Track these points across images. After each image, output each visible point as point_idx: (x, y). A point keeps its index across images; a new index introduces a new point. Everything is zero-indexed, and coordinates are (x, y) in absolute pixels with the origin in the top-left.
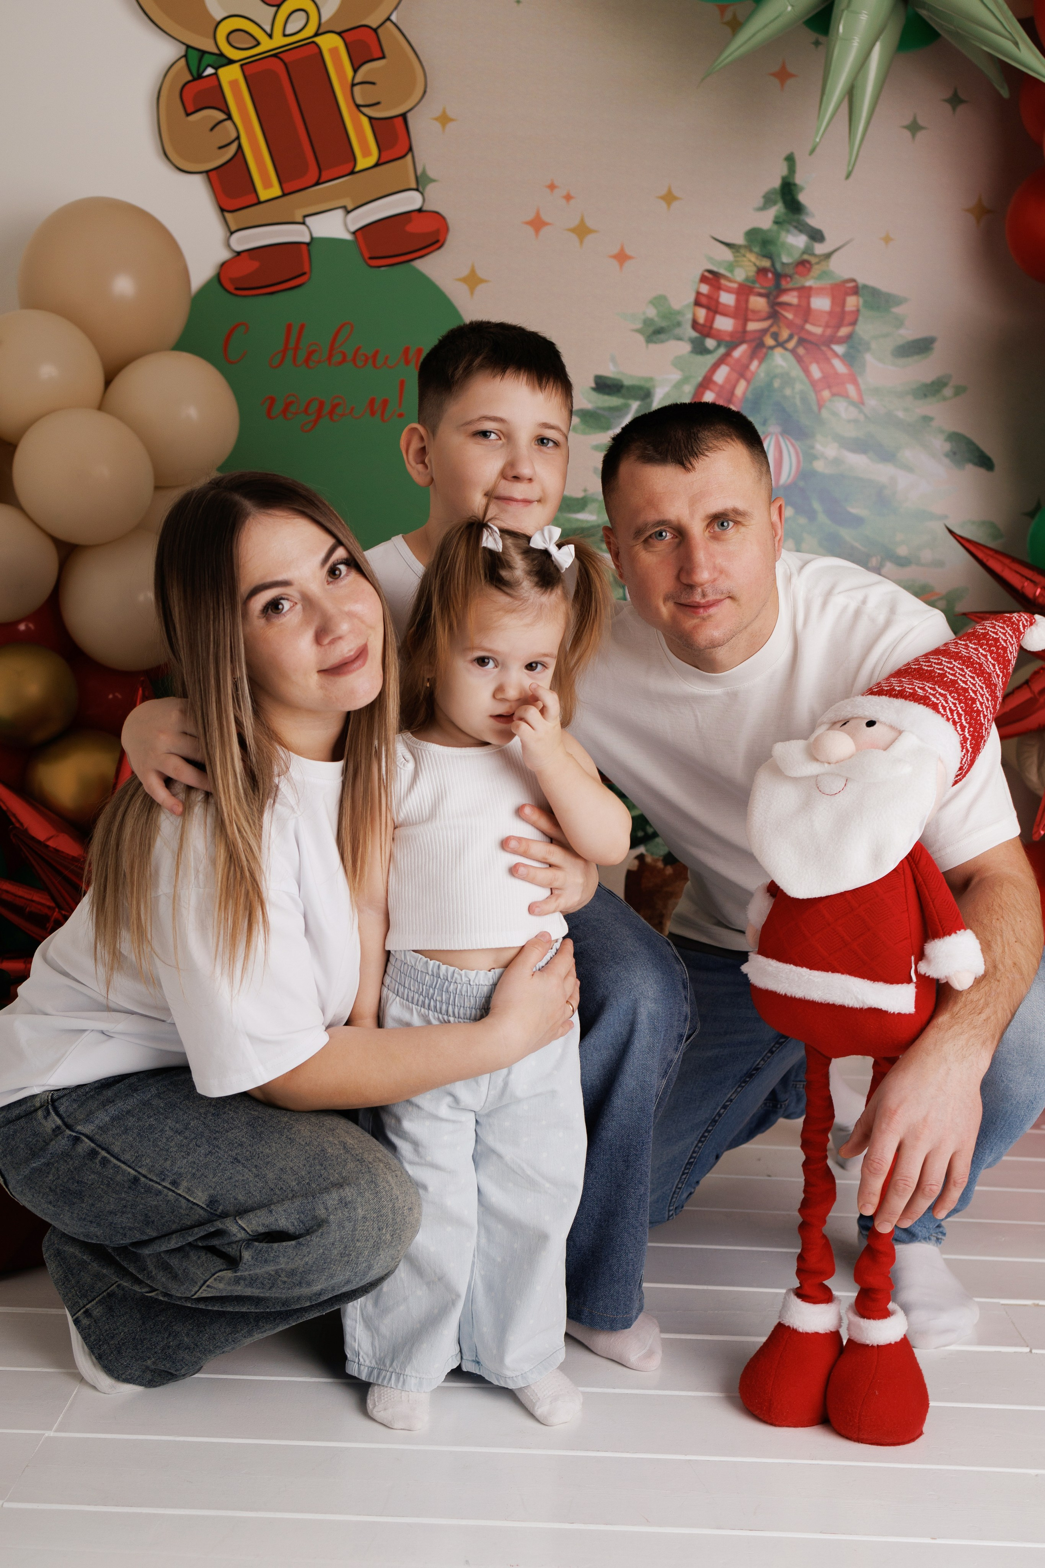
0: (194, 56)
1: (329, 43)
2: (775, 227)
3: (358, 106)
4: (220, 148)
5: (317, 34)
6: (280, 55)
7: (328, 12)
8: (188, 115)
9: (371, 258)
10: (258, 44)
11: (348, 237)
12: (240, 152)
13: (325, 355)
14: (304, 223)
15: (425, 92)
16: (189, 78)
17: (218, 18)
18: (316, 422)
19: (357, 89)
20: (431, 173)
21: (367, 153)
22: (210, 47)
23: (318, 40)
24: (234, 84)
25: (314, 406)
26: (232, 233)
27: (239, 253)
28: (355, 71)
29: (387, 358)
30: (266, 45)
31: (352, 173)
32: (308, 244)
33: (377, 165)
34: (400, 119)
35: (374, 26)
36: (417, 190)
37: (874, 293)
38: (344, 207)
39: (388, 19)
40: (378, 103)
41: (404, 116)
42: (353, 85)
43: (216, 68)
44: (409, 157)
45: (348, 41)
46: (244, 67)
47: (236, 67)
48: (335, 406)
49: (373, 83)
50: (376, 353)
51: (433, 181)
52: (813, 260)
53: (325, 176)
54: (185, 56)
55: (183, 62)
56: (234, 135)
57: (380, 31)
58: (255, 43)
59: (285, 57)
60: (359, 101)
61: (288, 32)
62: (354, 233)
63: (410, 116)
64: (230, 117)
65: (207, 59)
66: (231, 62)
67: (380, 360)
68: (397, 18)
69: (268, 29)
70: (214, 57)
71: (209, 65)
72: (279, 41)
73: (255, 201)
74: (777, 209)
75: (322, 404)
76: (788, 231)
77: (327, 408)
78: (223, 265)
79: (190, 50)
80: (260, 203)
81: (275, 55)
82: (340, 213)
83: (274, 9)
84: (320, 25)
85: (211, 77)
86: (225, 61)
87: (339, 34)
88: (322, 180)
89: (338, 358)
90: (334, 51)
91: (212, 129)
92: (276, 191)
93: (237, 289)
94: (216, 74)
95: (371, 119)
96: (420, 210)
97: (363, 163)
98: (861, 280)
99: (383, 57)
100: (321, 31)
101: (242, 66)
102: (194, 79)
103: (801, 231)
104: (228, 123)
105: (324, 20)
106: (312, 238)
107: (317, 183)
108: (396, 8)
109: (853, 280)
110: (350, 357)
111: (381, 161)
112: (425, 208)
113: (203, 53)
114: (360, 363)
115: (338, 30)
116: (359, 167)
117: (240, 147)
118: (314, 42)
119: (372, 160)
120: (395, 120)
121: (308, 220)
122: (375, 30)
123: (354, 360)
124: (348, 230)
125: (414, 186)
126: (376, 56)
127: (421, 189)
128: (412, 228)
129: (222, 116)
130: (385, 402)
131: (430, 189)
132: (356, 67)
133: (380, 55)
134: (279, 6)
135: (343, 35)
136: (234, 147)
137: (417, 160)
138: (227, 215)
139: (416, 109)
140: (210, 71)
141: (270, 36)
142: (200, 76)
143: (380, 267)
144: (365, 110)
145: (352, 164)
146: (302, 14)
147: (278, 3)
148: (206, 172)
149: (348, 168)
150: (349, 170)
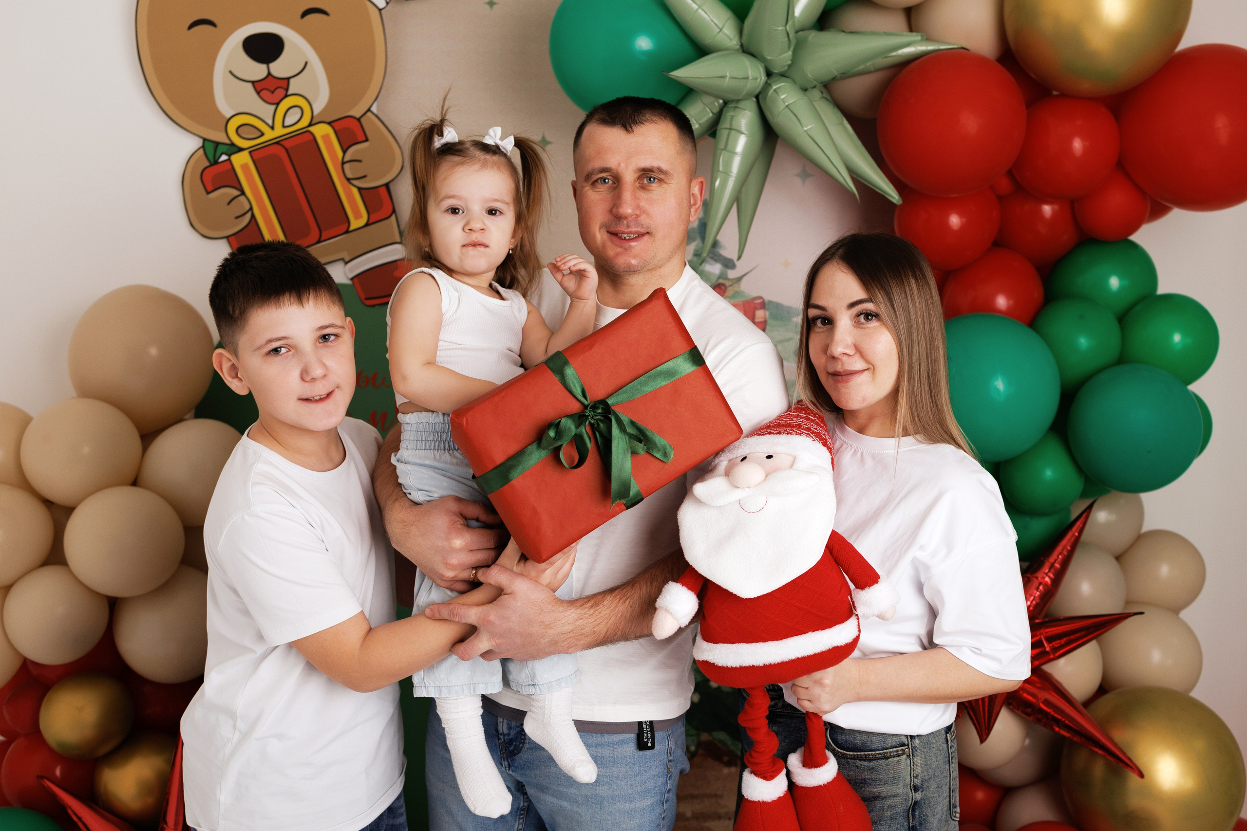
0: (210, 147)
1: (321, 131)
3: (349, 180)
4: (237, 218)
5: (310, 125)
6: (282, 143)
7: (318, 108)
8: (208, 193)
9: (366, 299)
10: (263, 134)
11: (349, 282)
12: (253, 221)
16: (207, 164)
17: (228, 116)
19: (346, 166)
22: (223, 139)
23: (312, 129)
24: (245, 167)
28: (344, 152)
30: (269, 135)
31: (347, 232)
33: (367, 225)
34: (384, 189)
35: (358, 116)
37: (778, 306)
38: (343, 259)
39: (369, 110)
40: (365, 177)
41: (387, 185)
42: (343, 163)
43: (230, 155)
45: (336, 129)
46: (253, 153)
47: (245, 154)
49: (360, 161)
50: (375, 376)
52: (727, 283)
53: (325, 235)
54: (203, 147)
55: (201, 151)
56: (247, 207)
57: (362, 120)
58: (259, 134)
59: (285, 144)
60: (349, 175)
61: (286, 124)
62: (352, 279)
64: (243, 193)
65: (221, 149)
66: (241, 150)
67: (376, 383)
68: (378, 109)
69: (270, 122)
70: (227, 147)
71: (223, 154)
72: (279, 131)
76: (706, 261)
79: (206, 143)
81: (277, 143)
83: (274, 107)
84: (312, 117)
85: (224, 163)
86: (236, 149)
87: (330, 123)
88: (323, 238)
91: (229, 203)
94: (229, 160)
95: (360, 189)
97: (355, 224)
98: (767, 297)
99: (367, 140)
100: (314, 122)
101: (250, 152)
102: (211, 165)
103: (716, 261)
104: (242, 198)
105: (316, 112)
107: (319, 242)
109: (760, 298)
111: (370, 222)
113: (217, 144)
116: (352, 227)
117: (253, 216)
118: (308, 131)
120: (380, 189)
122: (359, 120)
124: (347, 277)
125: (398, 240)
126: (360, 140)
129: (236, 193)
130: (385, 415)
132: (345, 148)
133: (364, 139)
134: (278, 104)
135: (333, 124)
136: (249, 216)
137: (399, 217)
140: (224, 158)
141: (272, 128)
142: (216, 162)
143: (373, 306)
144: (355, 182)
145: (347, 225)
146: (298, 110)
147: (277, 101)
148: (227, 238)
149: (343, 228)
150: (344, 230)
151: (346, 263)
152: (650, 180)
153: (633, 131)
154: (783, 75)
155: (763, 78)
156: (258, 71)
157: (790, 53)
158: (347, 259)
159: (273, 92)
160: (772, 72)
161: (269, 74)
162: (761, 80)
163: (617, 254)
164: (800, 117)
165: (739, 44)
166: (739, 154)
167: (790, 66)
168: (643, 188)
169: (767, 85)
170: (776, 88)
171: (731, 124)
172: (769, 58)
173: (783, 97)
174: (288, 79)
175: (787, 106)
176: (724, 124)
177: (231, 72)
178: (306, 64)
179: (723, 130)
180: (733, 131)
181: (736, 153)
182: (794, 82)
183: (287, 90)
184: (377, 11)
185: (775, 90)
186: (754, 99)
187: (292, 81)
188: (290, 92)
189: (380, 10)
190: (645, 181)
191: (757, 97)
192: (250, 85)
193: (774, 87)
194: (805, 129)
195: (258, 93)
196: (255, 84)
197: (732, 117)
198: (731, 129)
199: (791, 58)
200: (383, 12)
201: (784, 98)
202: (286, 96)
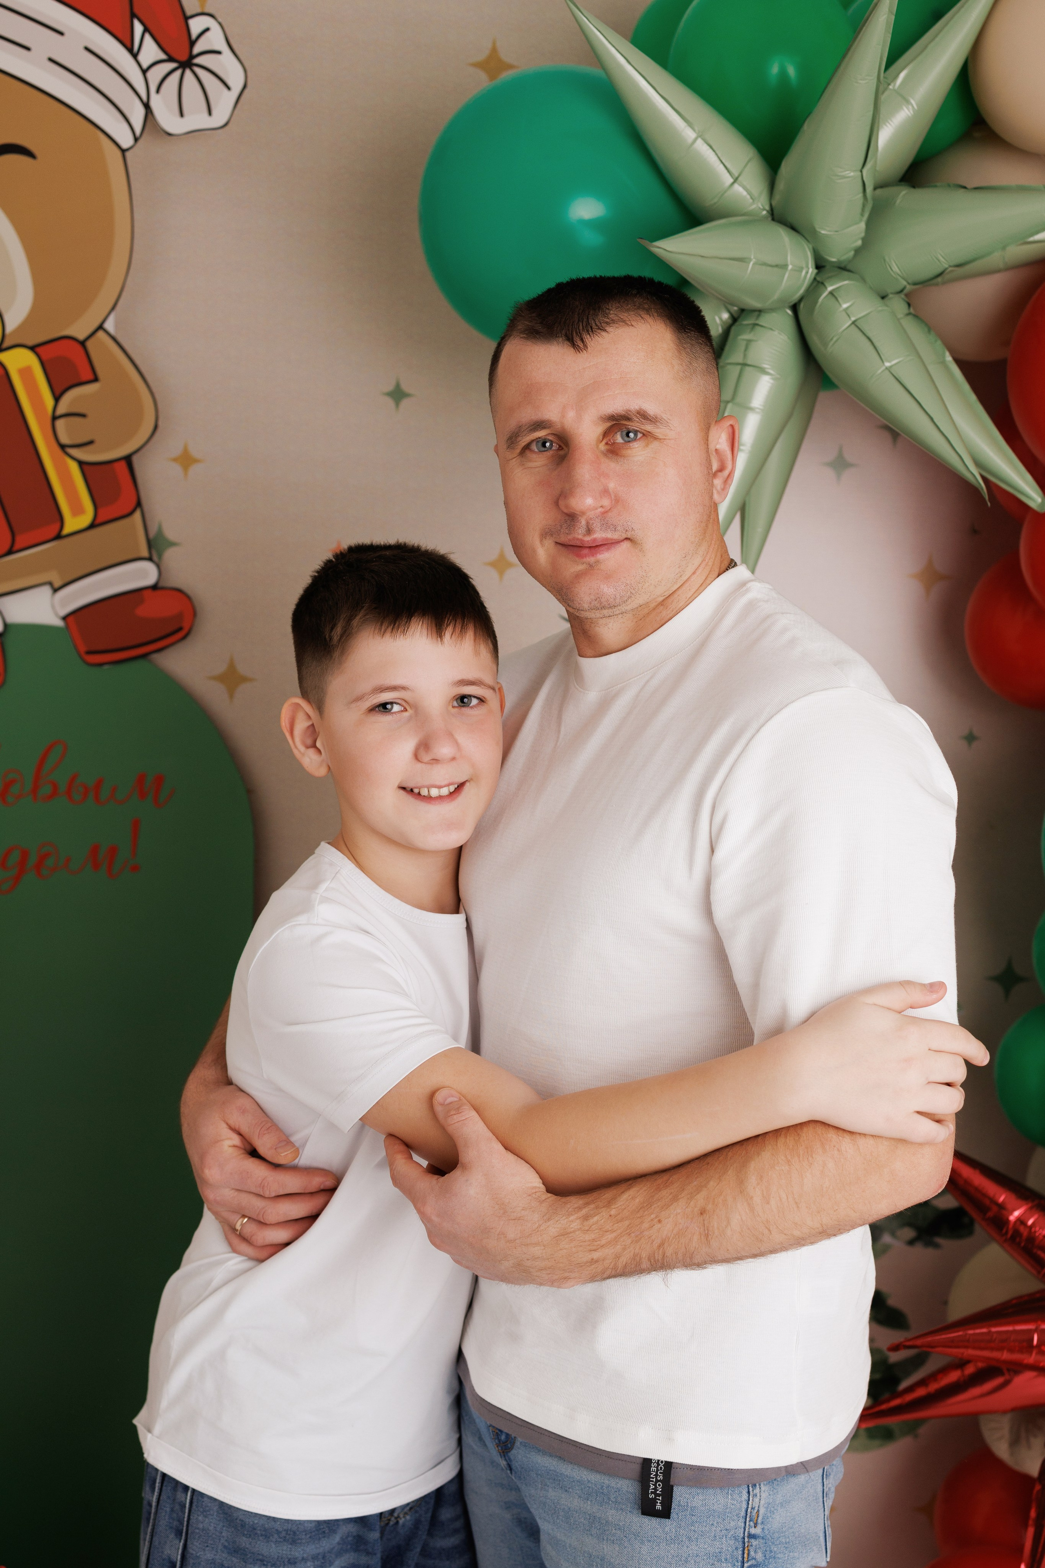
1: (18, 361)
3: (63, 447)
7: (12, 322)
9: (89, 653)
11: (57, 623)
13: (29, 785)
15: (156, 427)
18: (17, 879)
19: (60, 424)
20: (170, 533)
21: (78, 510)
23: (2, 357)
25: (15, 857)
28: (57, 399)
29: (114, 789)
31: (59, 537)
33: (92, 526)
34: (123, 464)
35: (81, 337)
36: (150, 559)
39: (101, 327)
40: (91, 442)
41: (128, 459)
42: (54, 418)
44: (137, 515)
45: (44, 358)
48: (43, 858)
49: (83, 416)
50: (99, 783)
51: (172, 544)
53: (21, 541)
57: (90, 344)
60: (64, 440)
62: (65, 618)
63: (135, 459)
67: (105, 793)
68: (117, 325)
75: (25, 854)
77: (33, 860)
82: (46, 590)
84: (4, 337)
87: (33, 348)
88: (18, 546)
89: (46, 790)
90: (26, 373)
95: (81, 464)
96: (155, 587)
97: (72, 524)
99: (96, 379)
100: (6, 345)
105: (7, 330)
106: (6, 627)
107: (10, 552)
108: (113, 308)
110: (63, 787)
111: (98, 521)
112: (161, 584)
114: (77, 797)
115: (31, 343)
116: (67, 530)
119: (86, 519)
120: (116, 465)
122: (83, 343)
123: (69, 793)
124: (56, 614)
125: (145, 554)
126: (84, 379)
127: (155, 558)
128: (147, 610)
130: (113, 851)
131: (170, 556)
132: (58, 393)
133: (91, 377)
135: (38, 350)
137: (147, 516)
139: (145, 449)
143: (101, 665)
144: (73, 452)
145: (58, 525)
149: (53, 531)
150: (54, 534)
151: (55, 590)
152: (628, 435)
153: (586, 347)
154: (843, 268)
155: (812, 271)
157: (862, 225)
158: (57, 584)
160: (827, 261)
162: (807, 273)
163: (578, 576)
164: (877, 344)
165: (767, 207)
166: (757, 410)
167: (858, 251)
168: (613, 451)
169: (817, 284)
170: (834, 290)
171: (745, 356)
172: (823, 232)
173: (845, 306)
175: (854, 323)
176: (732, 355)
179: (729, 367)
180: (748, 368)
181: (752, 409)
182: (863, 280)
184: (119, 153)
185: (831, 293)
186: (789, 312)
189: (123, 151)
190: (619, 439)
191: (795, 308)
193: (830, 289)
194: (887, 364)
197: (749, 342)
198: (745, 365)
199: (863, 235)
200: (128, 154)
201: (847, 308)
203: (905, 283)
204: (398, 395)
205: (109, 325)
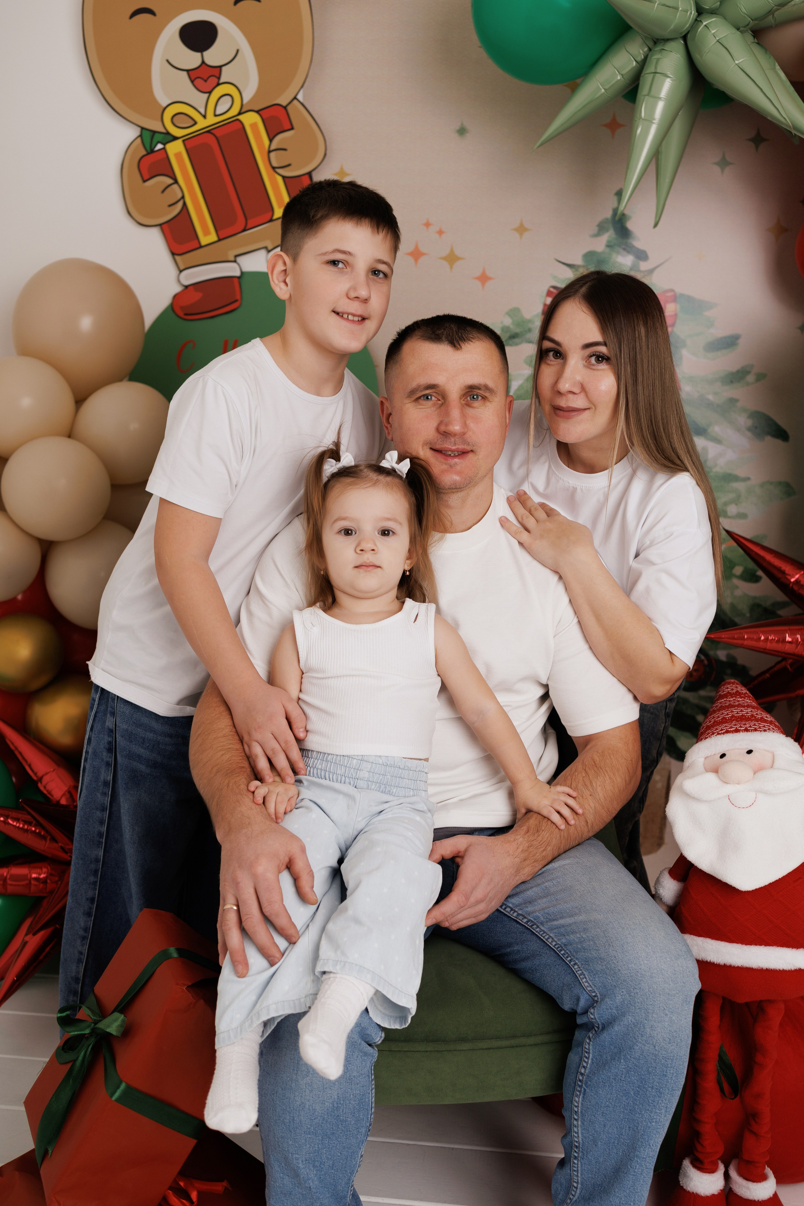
0: (147, 136)
1: (250, 120)
2: (608, 250)
3: (274, 168)
4: (170, 206)
5: (240, 113)
6: (212, 131)
7: (248, 96)
8: (144, 181)
10: (195, 123)
12: (185, 208)
14: (235, 261)
15: (325, 155)
16: (144, 153)
17: (164, 105)
19: (272, 155)
22: (158, 127)
23: (241, 117)
24: (178, 155)
26: (181, 271)
27: (186, 287)
28: (271, 140)
30: (202, 124)
32: (239, 278)
35: (284, 104)
37: (689, 299)
38: (266, 248)
39: (295, 98)
40: (289, 165)
42: (270, 152)
43: (164, 144)
45: (264, 117)
46: (186, 142)
47: (179, 143)
49: (285, 150)
53: (250, 223)
54: (141, 136)
55: (139, 140)
56: (180, 195)
57: (289, 108)
58: (193, 123)
59: (217, 133)
60: (275, 164)
61: (218, 113)
64: (176, 182)
65: (157, 137)
66: (175, 138)
68: (304, 96)
69: (203, 111)
70: (162, 136)
71: (158, 142)
72: (211, 120)
73: (198, 246)
74: (609, 235)
76: (618, 253)
78: (176, 297)
79: (144, 131)
80: (201, 247)
81: (208, 132)
83: (206, 95)
84: (242, 106)
85: (160, 151)
86: (171, 138)
87: (258, 112)
88: (248, 227)
90: (254, 126)
91: (163, 191)
92: (213, 237)
93: (186, 314)
94: (164, 149)
95: (284, 178)
98: (679, 290)
99: (292, 129)
100: (243, 110)
101: (184, 141)
102: (148, 154)
103: (628, 252)
104: (175, 186)
105: (245, 101)
106: (242, 273)
107: (245, 230)
108: (302, 87)
109: (672, 291)
113: (154, 132)
115: (256, 109)
117: (185, 204)
118: (238, 120)
120: (303, 178)
121: (239, 259)
122: (285, 108)
126: (286, 128)
129: (170, 181)
132: (271, 137)
133: (290, 127)
134: (210, 93)
135: (260, 112)
136: (180, 204)
138: (177, 258)
139: (319, 168)
140: (160, 146)
141: (204, 117)
142: (152, 151)
144: (280, 171)
145: (270, 213)
146: (228, 98)
147: (209, 90)
148: (160, 225)
149: (267, 217)
150: (268, 219)
151: (269, 251)
152: (474, 398)
153: (461, 347)
154: (713, 12)
155: (694, 13)
156: (192, 59)
158: (270, 248)
159: (206, 81)
160: (704, 8)
161: (203, 62)
162: (691, 13)
164: (731, 51)
166: (664, 98)
168: (468, 405)
169: (697, 21)
170: (707, 24)
171: (656, 68)
173: (713, 32)
174: (220, 67)
175: (718, 41)
176: (650, 68)
177: (168, 61)
178: (238, 51)
179: (647, 76)
180: (657, 75)
181: (660, 98)
182: (725, 18)
183: (219, 78)
185: (705, 26)
186: (683, 40)
187: (224, 69)
188: (222, 81)
190: (469, 399)
191: (685, 38)
192: (185, 73)
193: (704, 23)
194: (737, 62)
195: (192, 82)
196: (190, 72)
197: (658, 60)
198: (656, 73)
201: (714, 33)
202: (219, 84)
203: (750, 19)
204: (462, 131)
205: (300, 97)
